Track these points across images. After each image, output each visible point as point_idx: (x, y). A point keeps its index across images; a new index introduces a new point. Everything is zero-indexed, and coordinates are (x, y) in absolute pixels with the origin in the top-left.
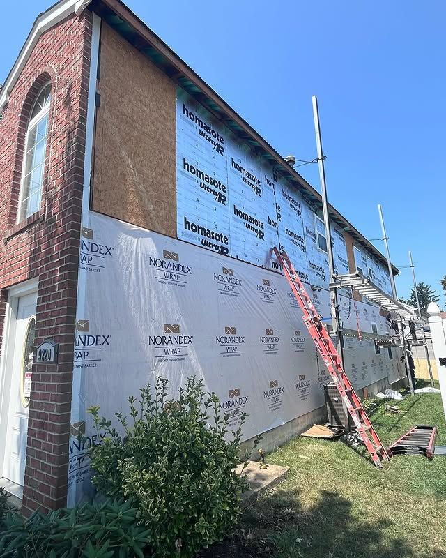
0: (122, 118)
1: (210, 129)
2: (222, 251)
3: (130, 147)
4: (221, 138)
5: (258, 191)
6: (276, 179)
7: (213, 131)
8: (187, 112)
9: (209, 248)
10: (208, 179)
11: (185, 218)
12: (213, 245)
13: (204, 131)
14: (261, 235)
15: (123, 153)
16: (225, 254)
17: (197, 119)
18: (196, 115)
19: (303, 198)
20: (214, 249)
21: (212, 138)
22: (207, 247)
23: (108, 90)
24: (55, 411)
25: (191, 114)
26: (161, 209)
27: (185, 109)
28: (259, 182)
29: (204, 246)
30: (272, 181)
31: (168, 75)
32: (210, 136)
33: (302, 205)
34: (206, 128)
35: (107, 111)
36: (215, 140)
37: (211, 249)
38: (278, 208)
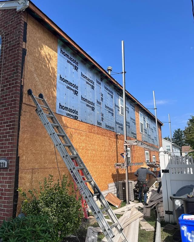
0: (35, 59)
1: (72, 59)
2: (75, 118)
3: (38, 73)
4: (77, 62)
5: (93, 87)
6: (102, 80)
7: (73, 60)
8: (62, 52)
9: (70, 117)
10: (70, 84)
11: (60, 103)
12: (71, 115)
13: (69, 60)
14: (93, 109)
15: (35, 75)
16: (76, 119)
17: (66, 55)
18: (66, 53)
19: (115, 89)
20: (72, 117)
21: (73, 63)
22: (69, 117)
23: (29, 47)
24: (7, 187)
25: (64, 53)
26: (50, 100)
27: (61, 51)
28: (93, 83)
29: (67, 116)
30: (100, 81)
31: (55, 35)
32: (72, 62)
33: (114, 93)
34: (70, 59)
35: (29, 57)
36: (74, 64)
37: (71, 117)
38: (102, 95)
